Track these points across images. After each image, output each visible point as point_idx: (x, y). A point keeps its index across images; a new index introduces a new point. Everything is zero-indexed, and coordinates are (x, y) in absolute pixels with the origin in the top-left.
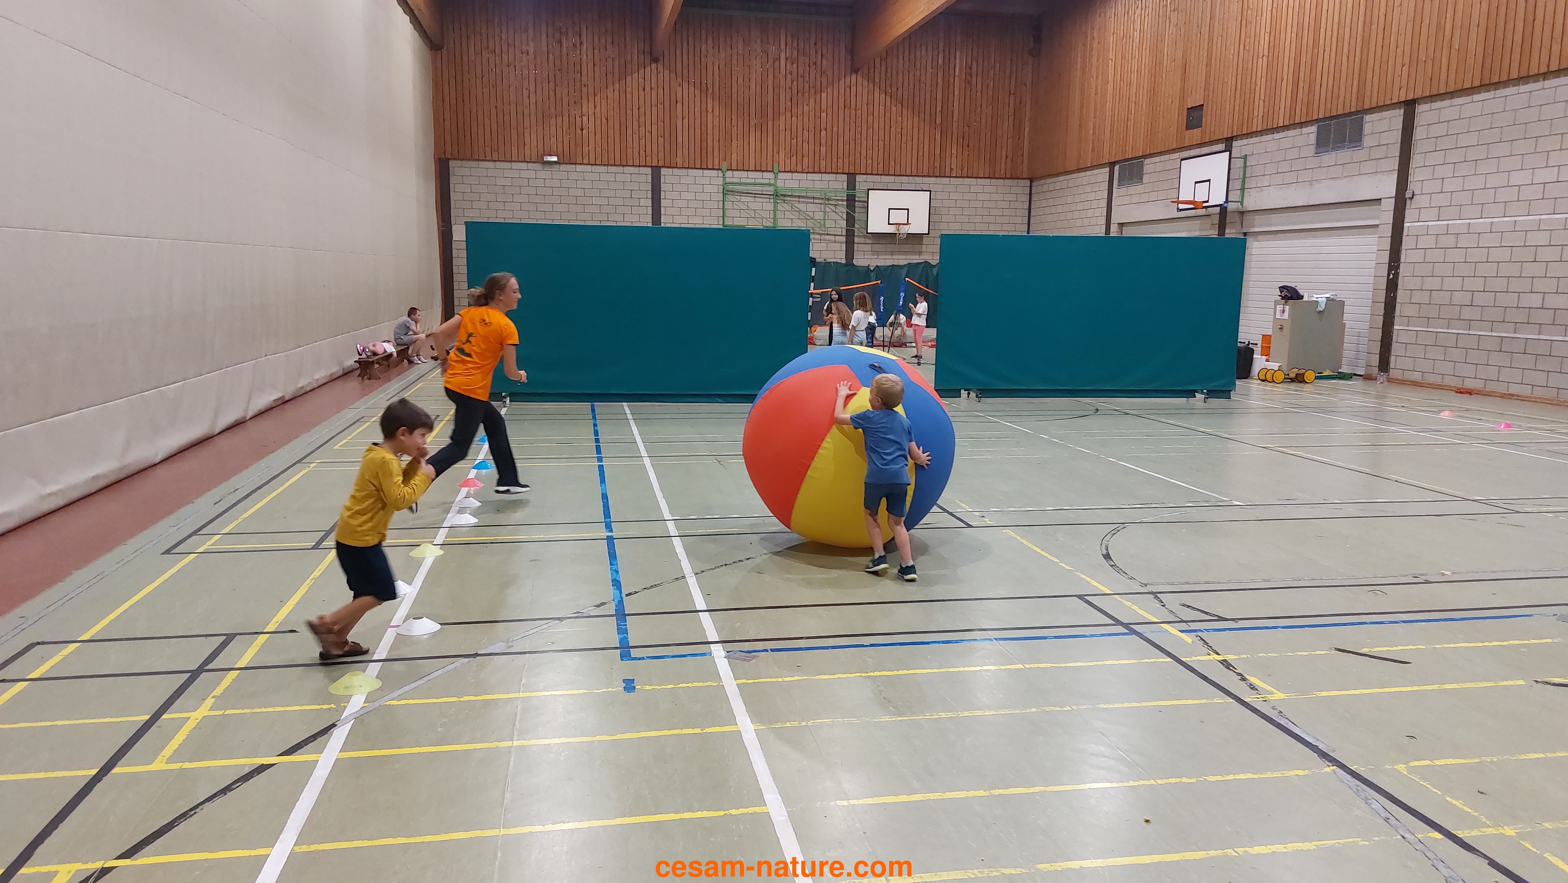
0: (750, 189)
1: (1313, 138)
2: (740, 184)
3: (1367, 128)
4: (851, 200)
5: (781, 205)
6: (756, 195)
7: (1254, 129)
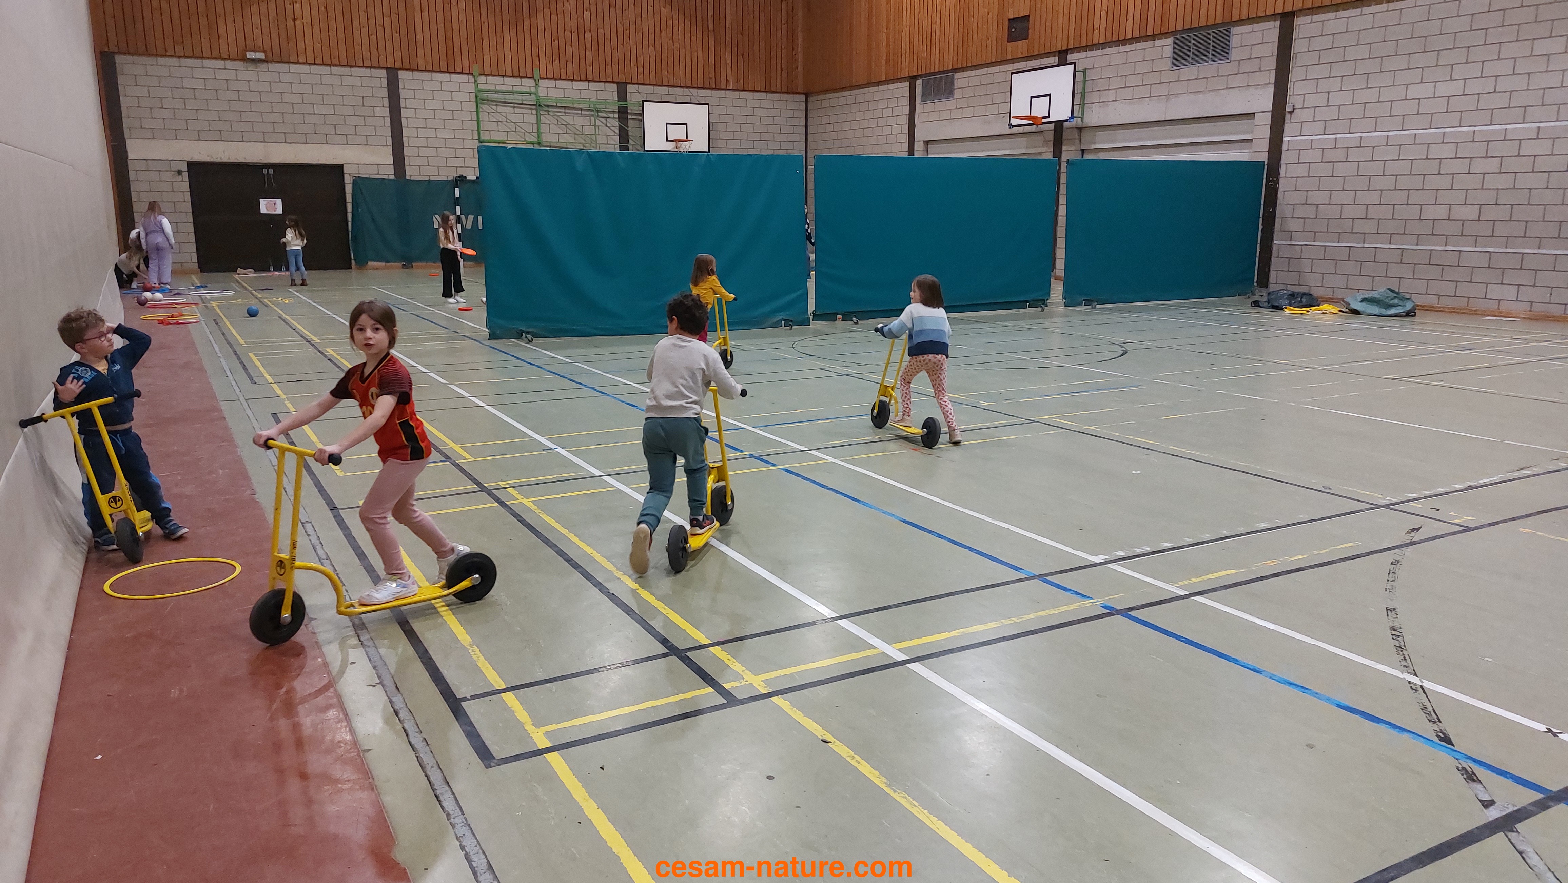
0: (509, 97)
1: (1168, 51)
2: (496, 92)
3: (1235, 41)
4: (623, 113)
5: (545, 117)
6: (516, 105)
7: (1096, 42)
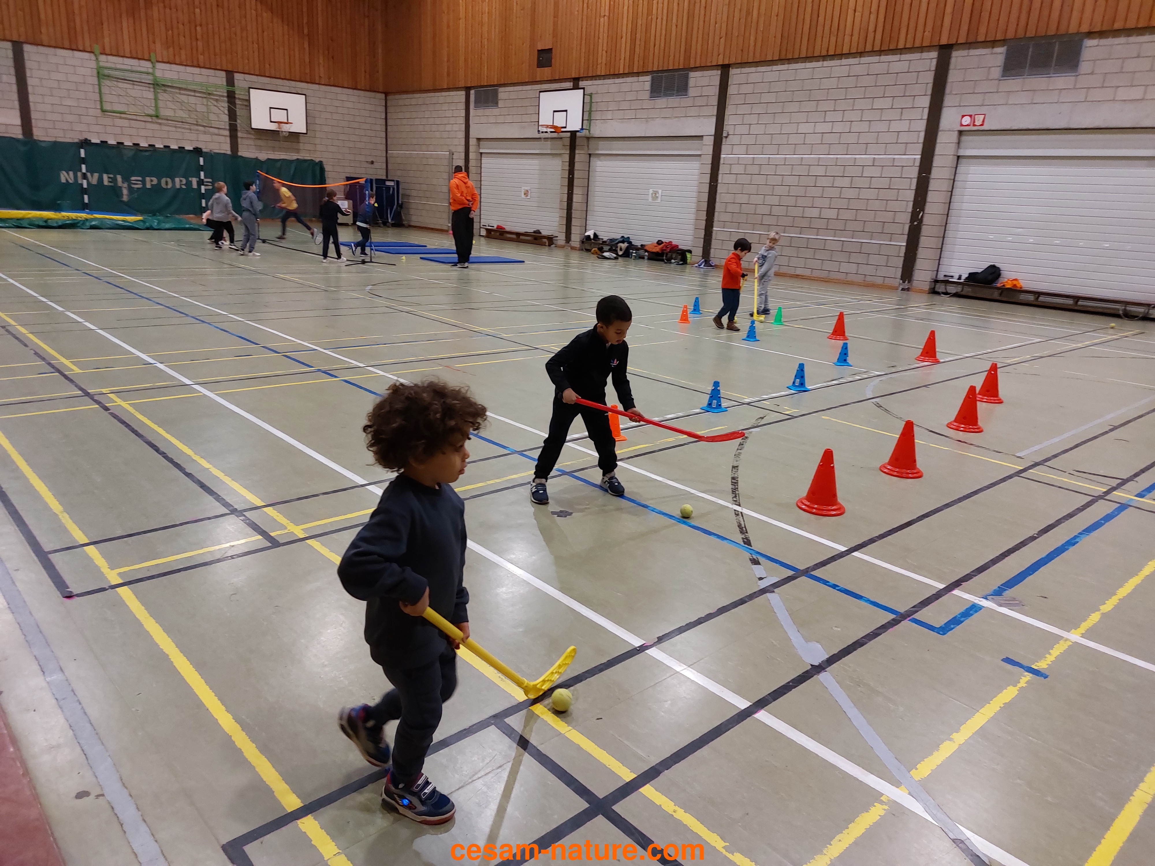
0: (128, 75)
1: (648, 86)
2: (116, 69)
3: (691, 82)
4: (231, 97)
5: (162, 95)
6: (134, 83)
7: (599, 74)
